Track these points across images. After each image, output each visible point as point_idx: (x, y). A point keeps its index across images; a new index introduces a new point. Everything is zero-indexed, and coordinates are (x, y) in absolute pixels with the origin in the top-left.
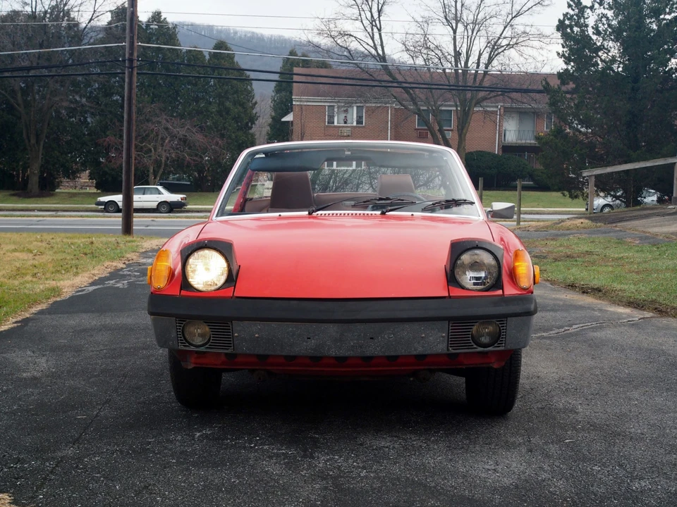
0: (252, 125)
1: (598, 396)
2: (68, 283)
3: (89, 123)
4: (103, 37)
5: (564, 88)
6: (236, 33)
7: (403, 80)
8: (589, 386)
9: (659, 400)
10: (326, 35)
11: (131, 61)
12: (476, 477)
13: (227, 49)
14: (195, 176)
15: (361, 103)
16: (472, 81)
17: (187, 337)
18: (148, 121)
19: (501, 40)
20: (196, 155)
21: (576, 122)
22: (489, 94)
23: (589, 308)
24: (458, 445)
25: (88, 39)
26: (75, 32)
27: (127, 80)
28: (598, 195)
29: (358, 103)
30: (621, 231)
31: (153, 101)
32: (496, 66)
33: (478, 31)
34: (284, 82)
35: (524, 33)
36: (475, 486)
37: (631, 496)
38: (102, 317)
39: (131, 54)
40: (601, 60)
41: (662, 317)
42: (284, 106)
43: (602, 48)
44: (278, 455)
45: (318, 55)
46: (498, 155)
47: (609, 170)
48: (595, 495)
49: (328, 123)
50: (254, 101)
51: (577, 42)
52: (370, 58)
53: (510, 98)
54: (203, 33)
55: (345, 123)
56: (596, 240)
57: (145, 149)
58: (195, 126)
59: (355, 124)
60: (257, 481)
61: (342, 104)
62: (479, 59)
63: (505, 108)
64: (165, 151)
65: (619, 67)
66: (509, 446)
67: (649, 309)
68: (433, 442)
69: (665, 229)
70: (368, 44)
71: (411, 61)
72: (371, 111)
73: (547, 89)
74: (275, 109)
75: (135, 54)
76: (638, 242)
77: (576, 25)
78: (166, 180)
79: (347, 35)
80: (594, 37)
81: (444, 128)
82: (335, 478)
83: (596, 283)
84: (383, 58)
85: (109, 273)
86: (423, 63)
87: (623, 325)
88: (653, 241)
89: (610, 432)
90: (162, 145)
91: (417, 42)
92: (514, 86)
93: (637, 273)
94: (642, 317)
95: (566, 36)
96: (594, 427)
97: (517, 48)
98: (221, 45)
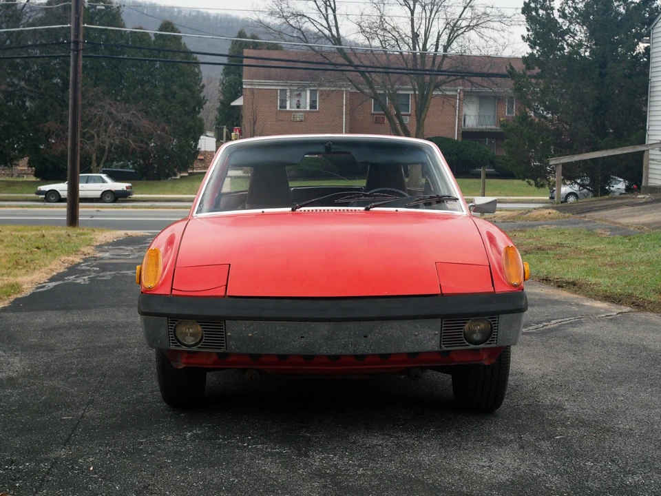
0: (199, 109)
1: (583, 392)
2: (27, 279)
3: (27, 108)
4: (42, 17)
5: (528, 73)
6: (180, 11)
7: (359, 63)
8: (574, 382)
9: (644, 396)
10: (278, 16)
11: (76, 43)
12: (472, 473)
13: (173, 30)
14: (140, 164)
15: (315, 86)
16: (431, 64)
17: (179, 337)
18: (90, 105)
19: (460, 21)
20: (142, 141)
21: (542, 108)
22: (448, 78)
23: (565, 303)
24: (451, 443)
25: (27, 18)
26: (13, 11)
27: (72, 63)
28: (565, 184)
29: (313, 86)
30: (590, 221)
31: (96, 83)
32: (455, 48)
33: (436, 12)
34: (233, 65)
35: (485, 13)
36: (472, 482)
37: (626, 490)
38: (69, 314)
39: (77, 36)
40: (568, 44)
41: (639, 311)
42: (234, 90)
43: (568, 31)
44: (272, 455)
45: (270, 36)
46: (457, 141)
47: (577, 158)
48: (590, 489)
49: (280, 107)
50: (201, 84)
51: (543, 25)
52: (324, 40)
53: (470, 81)
54: (145, 12)
55: (298, 107)
56: (566, 232)
57: (88, 135)
58: (140, 111)
59: (308, 108)
60: (255, 480)
61: (295, 88)
62: (438, 41)
63: (465, 92)
64: (109, 137)
65: (586, 51)
66: (501, 443)
67: (626, 304)
68: (425, 439)
69: (636, 220)
70: (322, 25)
71: (367, 43)
72: (326, 96)
73: (511, 74)
74: (223, 92)
75: (81, 37)
76: (609, 233)
77: (541, 8)
78: (109, 167)
79: (300, 15)
80: (561, 20)
81: (402, 113)
82: (332, 476)
83: (570, 277)
84: (337, 40)
85: (67, 268)
86: (379, 45)
87: (601, 320)
88: (624, 232)
89: (600, 428)
90: (106, 131)
91: (373, 23)
92: (474, 69)
93: (611, 266)
94: (621, 311)
95: (531, 20)
96: (582, 423)
97: (478, 30)
98: (167, 26)
